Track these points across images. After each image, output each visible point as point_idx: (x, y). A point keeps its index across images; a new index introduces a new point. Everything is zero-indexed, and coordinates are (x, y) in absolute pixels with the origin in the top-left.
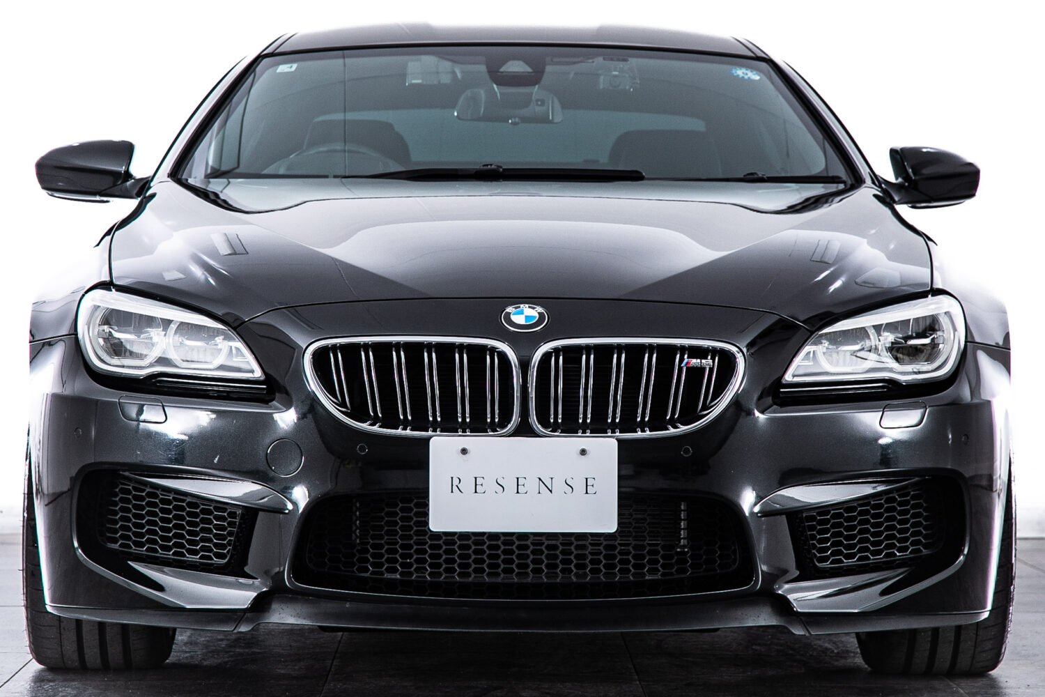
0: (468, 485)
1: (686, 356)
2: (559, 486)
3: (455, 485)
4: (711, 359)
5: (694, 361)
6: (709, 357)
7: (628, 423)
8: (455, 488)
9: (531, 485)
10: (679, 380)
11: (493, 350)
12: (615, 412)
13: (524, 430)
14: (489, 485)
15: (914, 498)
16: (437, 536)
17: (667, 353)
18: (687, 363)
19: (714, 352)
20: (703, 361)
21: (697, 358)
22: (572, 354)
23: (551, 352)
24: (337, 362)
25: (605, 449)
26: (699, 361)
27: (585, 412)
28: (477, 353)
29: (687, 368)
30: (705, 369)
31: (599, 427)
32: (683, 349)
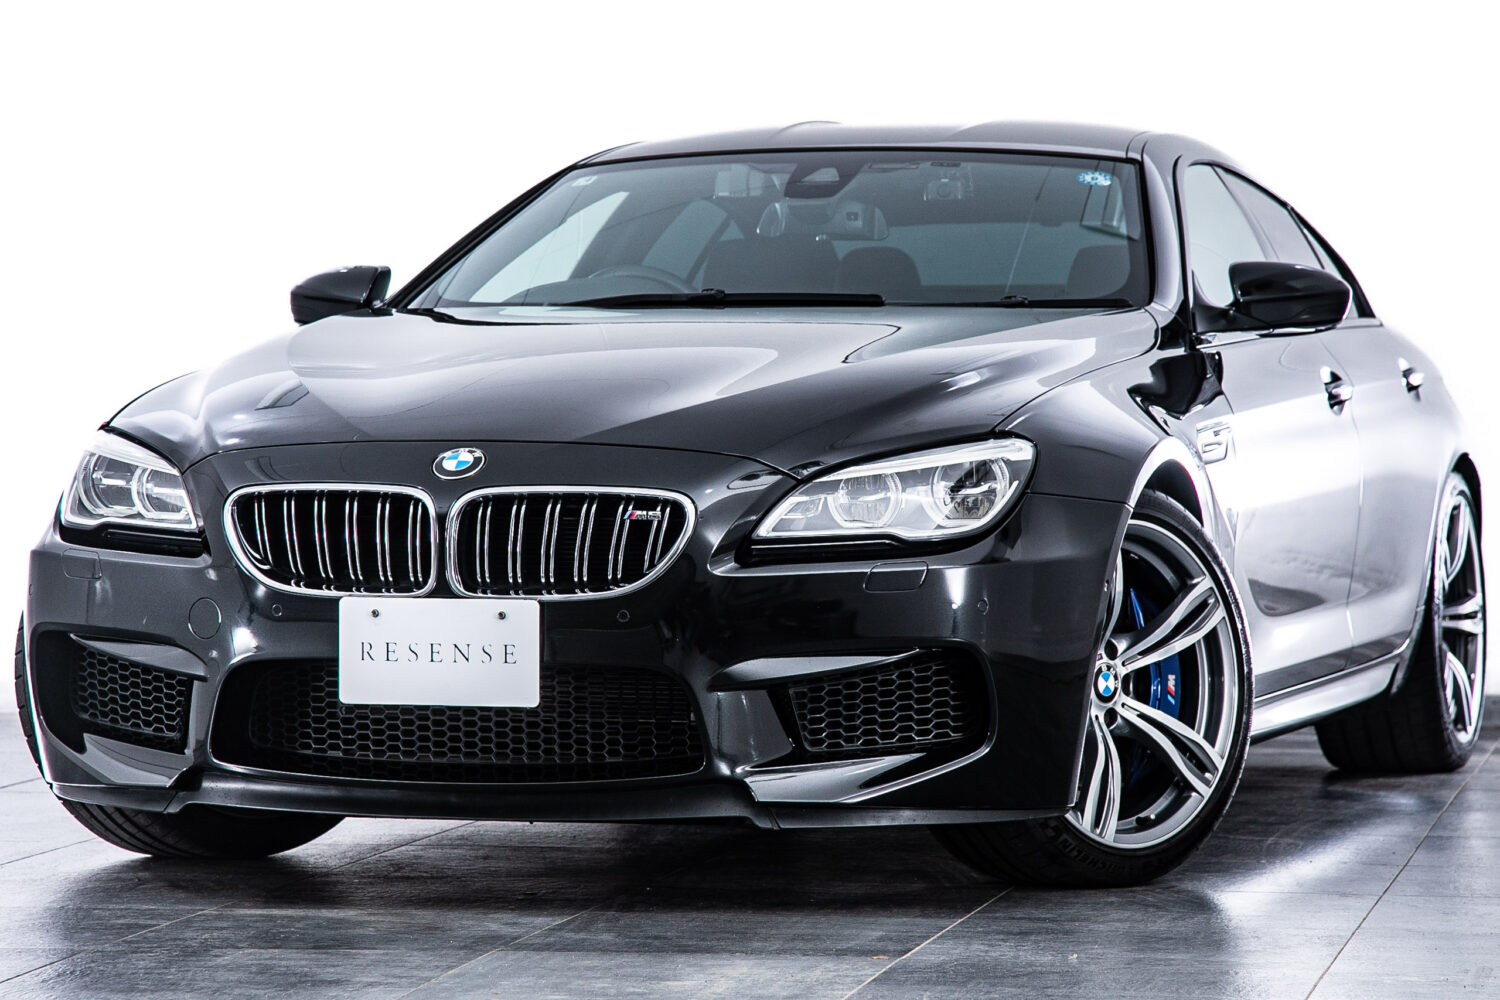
0: (379, 652)
1: (631, 508)
2: (476, 654)
3: (366, 652)
4: (661, 510)
5: (639, 513)
6: (659, 509)
7: (564, 583)
8: (366, 654)
9: (446, 653)
10: (620, 537)
11: (418, 501)
12: (547, 570)
13: (443, 590)
14: (401, 652)
15: (936, 674)
16: (351, 708)
17: (609, 504)
18: (631, 515)
19: (666, 503)
20: (651, 513)
21: (642, 510)
22: (502, 504)
23: (481, 502)
24: (260, 513)
25: (524, 613)
26: (645, 513)
27: (514, 571)
28: (401, 503)
29: (631, 521)
30: (651, 522)
31: (530, 585)
32: (628, 499)
